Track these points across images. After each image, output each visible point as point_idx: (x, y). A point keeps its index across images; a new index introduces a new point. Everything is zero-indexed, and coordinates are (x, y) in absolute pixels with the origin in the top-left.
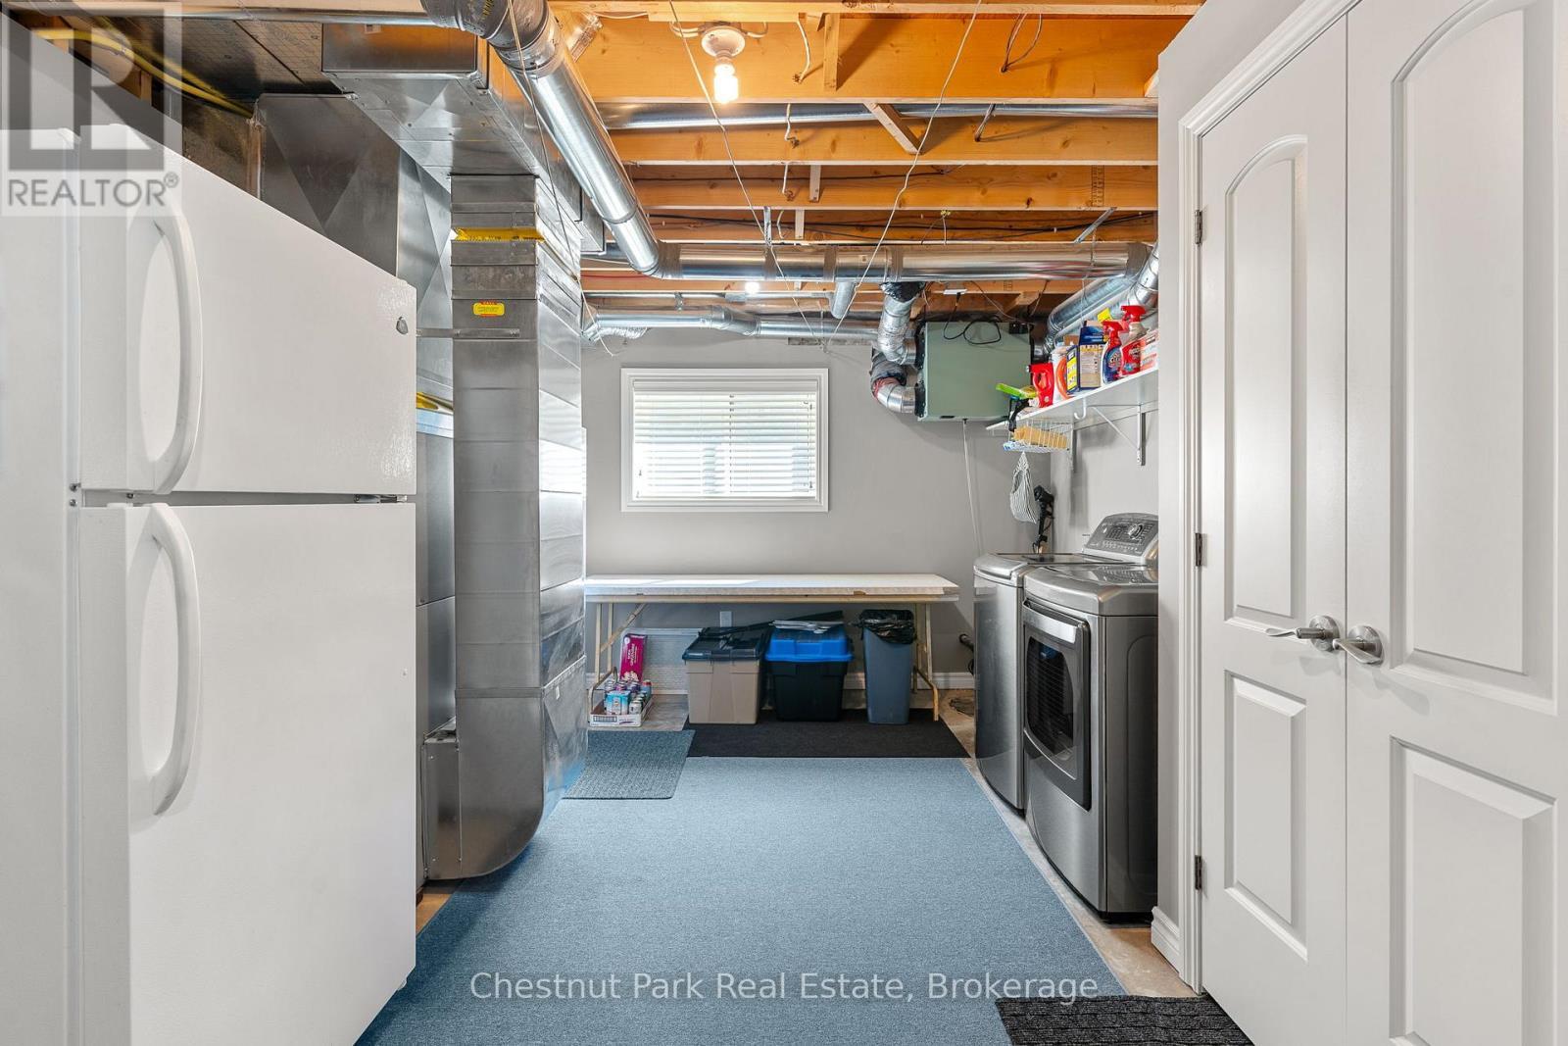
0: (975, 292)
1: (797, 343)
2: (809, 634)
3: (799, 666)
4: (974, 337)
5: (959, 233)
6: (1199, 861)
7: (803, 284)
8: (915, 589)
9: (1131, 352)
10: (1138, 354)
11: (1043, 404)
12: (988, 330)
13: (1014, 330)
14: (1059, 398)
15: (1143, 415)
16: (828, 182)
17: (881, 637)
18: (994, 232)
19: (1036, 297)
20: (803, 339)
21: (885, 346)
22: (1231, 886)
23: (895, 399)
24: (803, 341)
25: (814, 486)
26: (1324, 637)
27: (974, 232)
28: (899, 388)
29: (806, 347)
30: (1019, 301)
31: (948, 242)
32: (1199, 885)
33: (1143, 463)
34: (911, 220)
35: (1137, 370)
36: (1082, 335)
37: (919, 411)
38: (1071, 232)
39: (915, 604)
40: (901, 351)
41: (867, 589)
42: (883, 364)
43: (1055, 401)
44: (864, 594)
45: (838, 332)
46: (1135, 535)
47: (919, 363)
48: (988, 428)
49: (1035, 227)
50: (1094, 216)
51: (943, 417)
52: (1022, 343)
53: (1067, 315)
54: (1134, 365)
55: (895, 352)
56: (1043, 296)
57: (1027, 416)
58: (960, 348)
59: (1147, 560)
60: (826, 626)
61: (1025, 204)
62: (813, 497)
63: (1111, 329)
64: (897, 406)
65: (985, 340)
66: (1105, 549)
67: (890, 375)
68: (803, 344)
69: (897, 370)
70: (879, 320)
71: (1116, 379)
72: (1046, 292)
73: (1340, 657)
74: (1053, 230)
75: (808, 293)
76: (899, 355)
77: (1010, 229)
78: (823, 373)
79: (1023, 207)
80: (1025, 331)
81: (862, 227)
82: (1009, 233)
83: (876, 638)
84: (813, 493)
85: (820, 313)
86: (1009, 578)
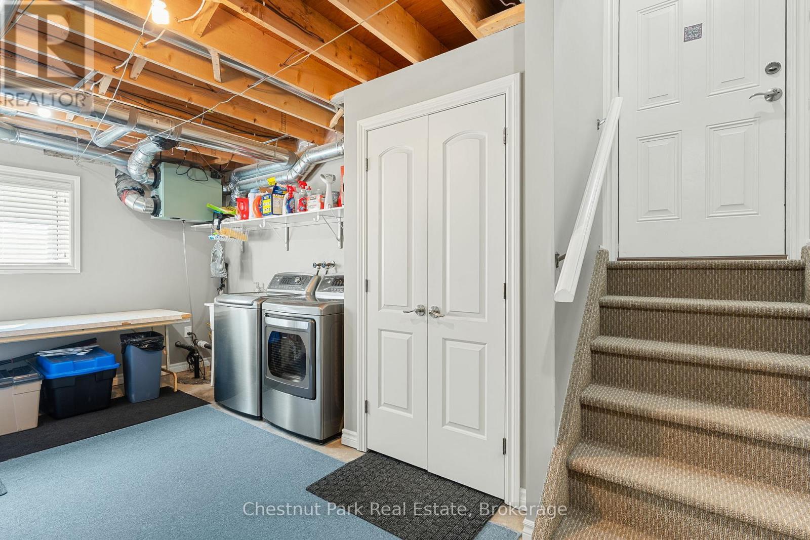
0: (195, 152)
1: (52, 154)
2: (74, 357)
3: (78, 378)
4: (192, 175)
5: (207, 122)
6: (366, 402)
7: (75, 117)
8: (164, 317)
9: (303, 202)
10: (306, 203)
11: (242, 218)
12: (199, 174)
13: (214, 176)
14: (253, 216)
15: (288, 228)
16: (147, 72)
17: (143, 349)
18: (226, 127)
19: (227, 162)
20: (57, 153)
21: (133, 170)
22: (381, 406)
23: (139, 204)
24: (57, 154)
25: (68, 256)
26: (421, 311)
27: (216, 124)
28: (141, 197)
29: (59, 159)
30: (216, 162)
31: (202, 125)
32: (366, 412)
33: (288, 250)
34: (178, 106)
35: (305, 210)
36: (274, 189)
37: (156, 212)
38: (262, 138)
39: (161, 326)
40: (144, 176)
41: (132, 320)
42: (127, 181)
43: (250, 217)
44: (130, 324)
45: (85, 153)
46: (298, 282)
47: (155, 185)
48: (192, 226)
49: (245, 130)
50: (281, 135)
51: (173, 218)
52: (217, 183)
53: (244, 174)
54: (304, 208)
55: (141, 176)
56: (231, 162)
57: (227, 223)
58: (183, 181)
59: (307, 292)
60: (88, 349)
61: (253, 121)
62: (67, 264)
63: (290, 189)
64: (141, 209)
65: (198, 179)
66: (281, 289)
67: (134, 189)
68: (57, 156)
69: (139, 187)
70: (130, 153)
71: (292, 212)
72: (232, 160)
73: (425, 317)
74: (253, 134)
75: (75, 124)
76: (143, 178)
77: (233, 128)
78: (77, 180)
79: (252, 122)
80: (219, 178)
81: (149, 101)
82: (234, 130)
83: (140, 350)
84: (68, 260)
85: (75, 138)
86: (251, 305)
